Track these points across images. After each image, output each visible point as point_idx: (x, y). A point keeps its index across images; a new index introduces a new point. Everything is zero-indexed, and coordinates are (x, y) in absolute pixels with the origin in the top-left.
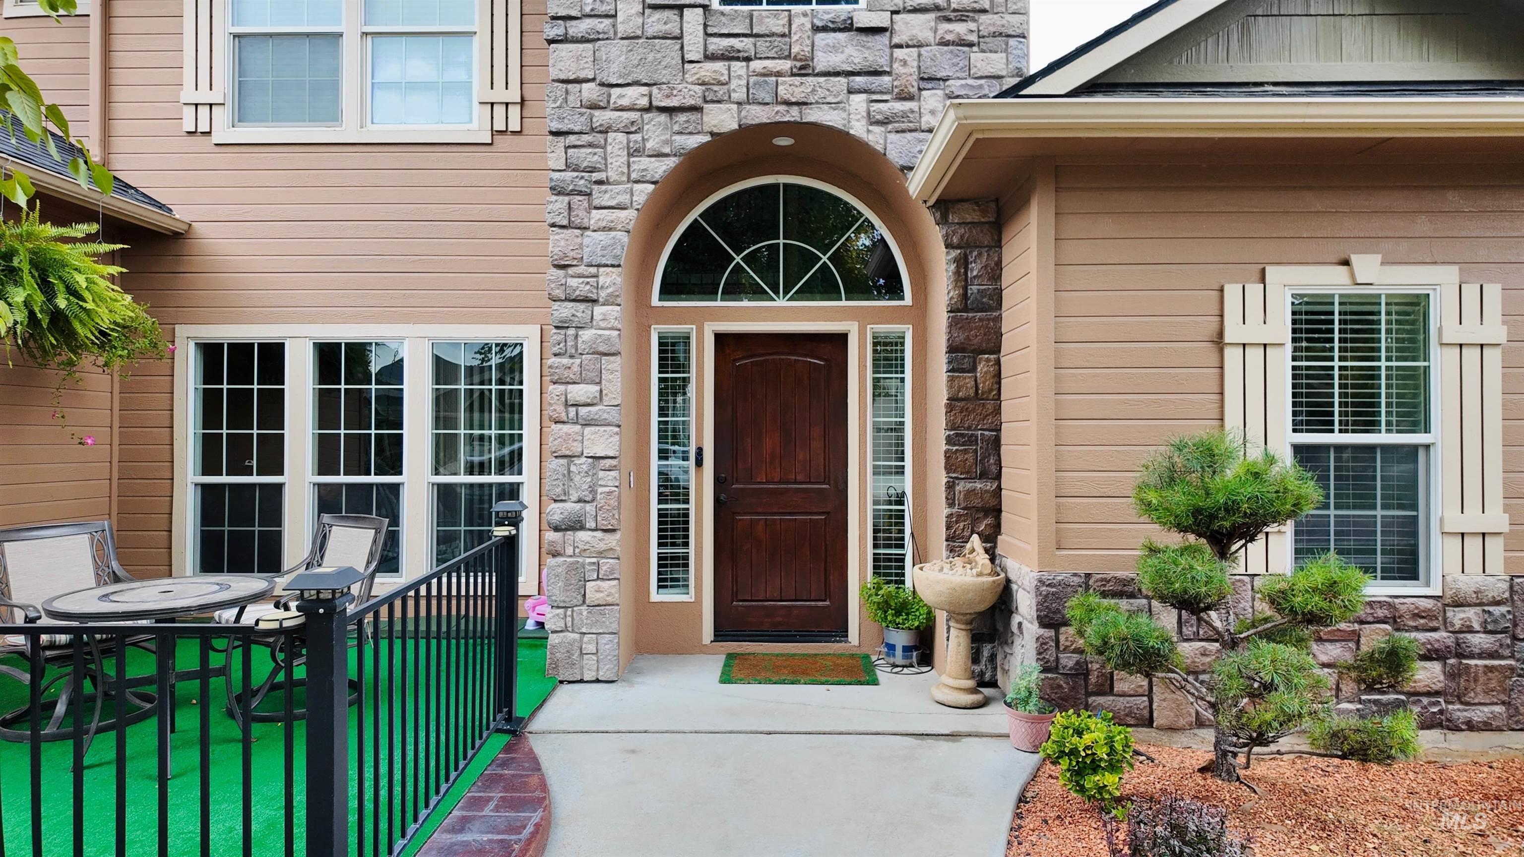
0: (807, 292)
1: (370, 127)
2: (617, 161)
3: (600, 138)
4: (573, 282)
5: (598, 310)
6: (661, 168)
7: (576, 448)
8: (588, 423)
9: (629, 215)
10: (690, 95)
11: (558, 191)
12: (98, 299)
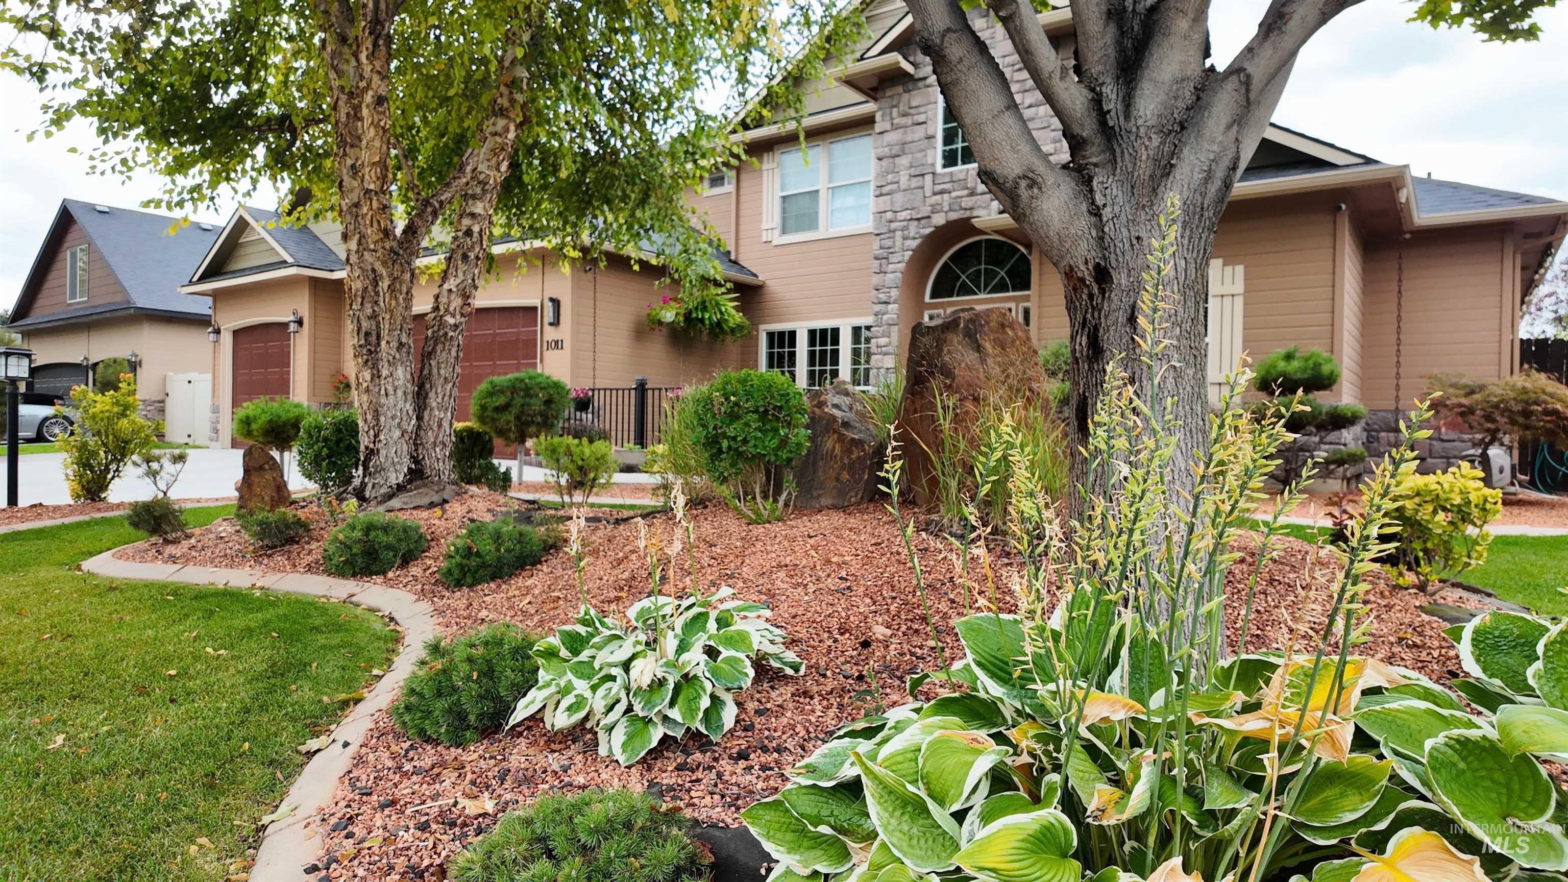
0: (991, 291)
1: (831, 230)
2: (899, 243)
3: (891, 234)
4: (881, 296)
5: (890, 307)
6: (914, 244)
7: (880, 365)
8: (885, 354)
9: (902, 265)
10: (925, 211)
11: (876, 258)
12: (729, 315)
